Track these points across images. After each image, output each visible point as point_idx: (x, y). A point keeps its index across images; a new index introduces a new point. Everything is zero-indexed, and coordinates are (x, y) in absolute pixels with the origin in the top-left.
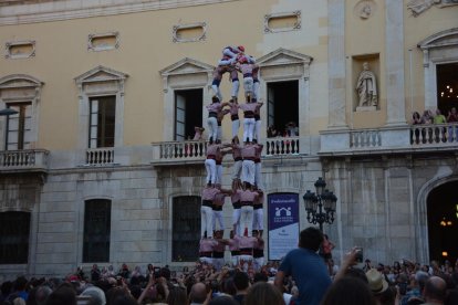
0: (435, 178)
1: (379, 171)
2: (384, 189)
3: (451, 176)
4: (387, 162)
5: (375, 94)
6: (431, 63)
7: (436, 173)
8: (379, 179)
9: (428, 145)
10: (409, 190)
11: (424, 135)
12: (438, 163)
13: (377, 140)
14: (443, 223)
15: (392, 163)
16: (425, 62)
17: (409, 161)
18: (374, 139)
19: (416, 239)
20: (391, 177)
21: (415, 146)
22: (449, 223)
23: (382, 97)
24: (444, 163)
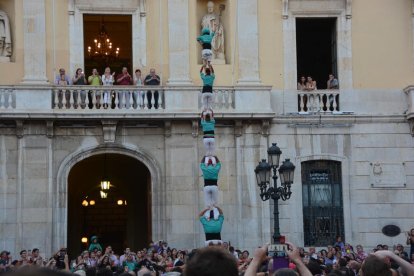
0: (79, 150)
1: (12, 139)
2: (17, 163)
3: (97, 149)
4: (21, 129)
5: (8, 40)
6: (77, 11)
7: (80, 144)
8: (10, 150)
9: (72, 111)
10: (48, 164)
11: (68, 98)
12: (83, 132)
13: (10, 100)
14: (85, 203)
15: (29, 130)
16: (70, 8)
17: (49, 129)
18: (7, 99)
19: (53, 224)
20: (26, 148)
21: (57, 111)
22: (92, 203)
23: (18, 46)
24: (89, 133)
